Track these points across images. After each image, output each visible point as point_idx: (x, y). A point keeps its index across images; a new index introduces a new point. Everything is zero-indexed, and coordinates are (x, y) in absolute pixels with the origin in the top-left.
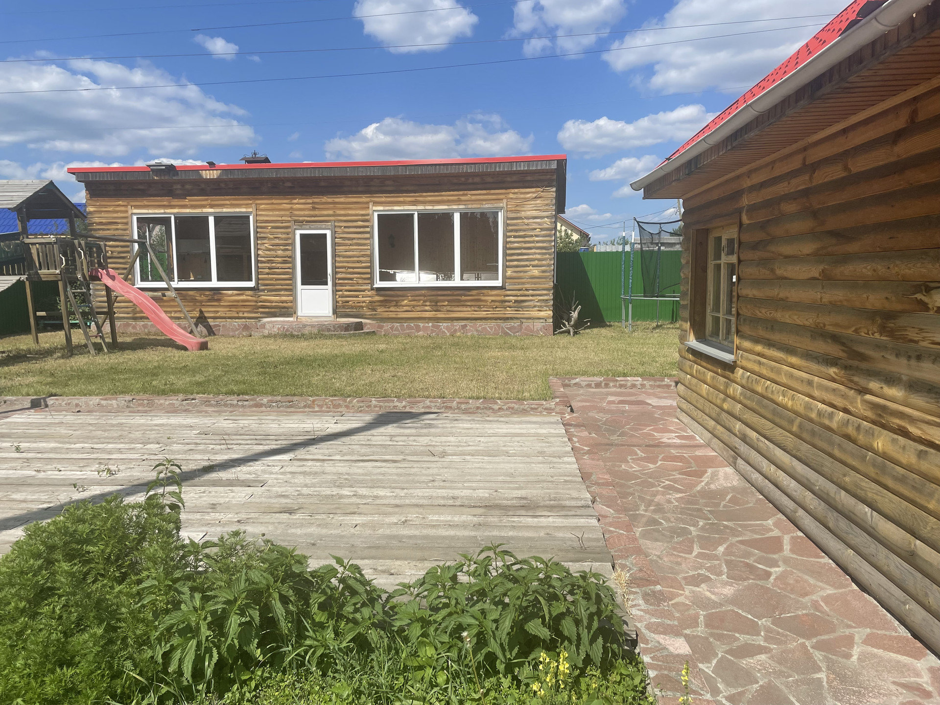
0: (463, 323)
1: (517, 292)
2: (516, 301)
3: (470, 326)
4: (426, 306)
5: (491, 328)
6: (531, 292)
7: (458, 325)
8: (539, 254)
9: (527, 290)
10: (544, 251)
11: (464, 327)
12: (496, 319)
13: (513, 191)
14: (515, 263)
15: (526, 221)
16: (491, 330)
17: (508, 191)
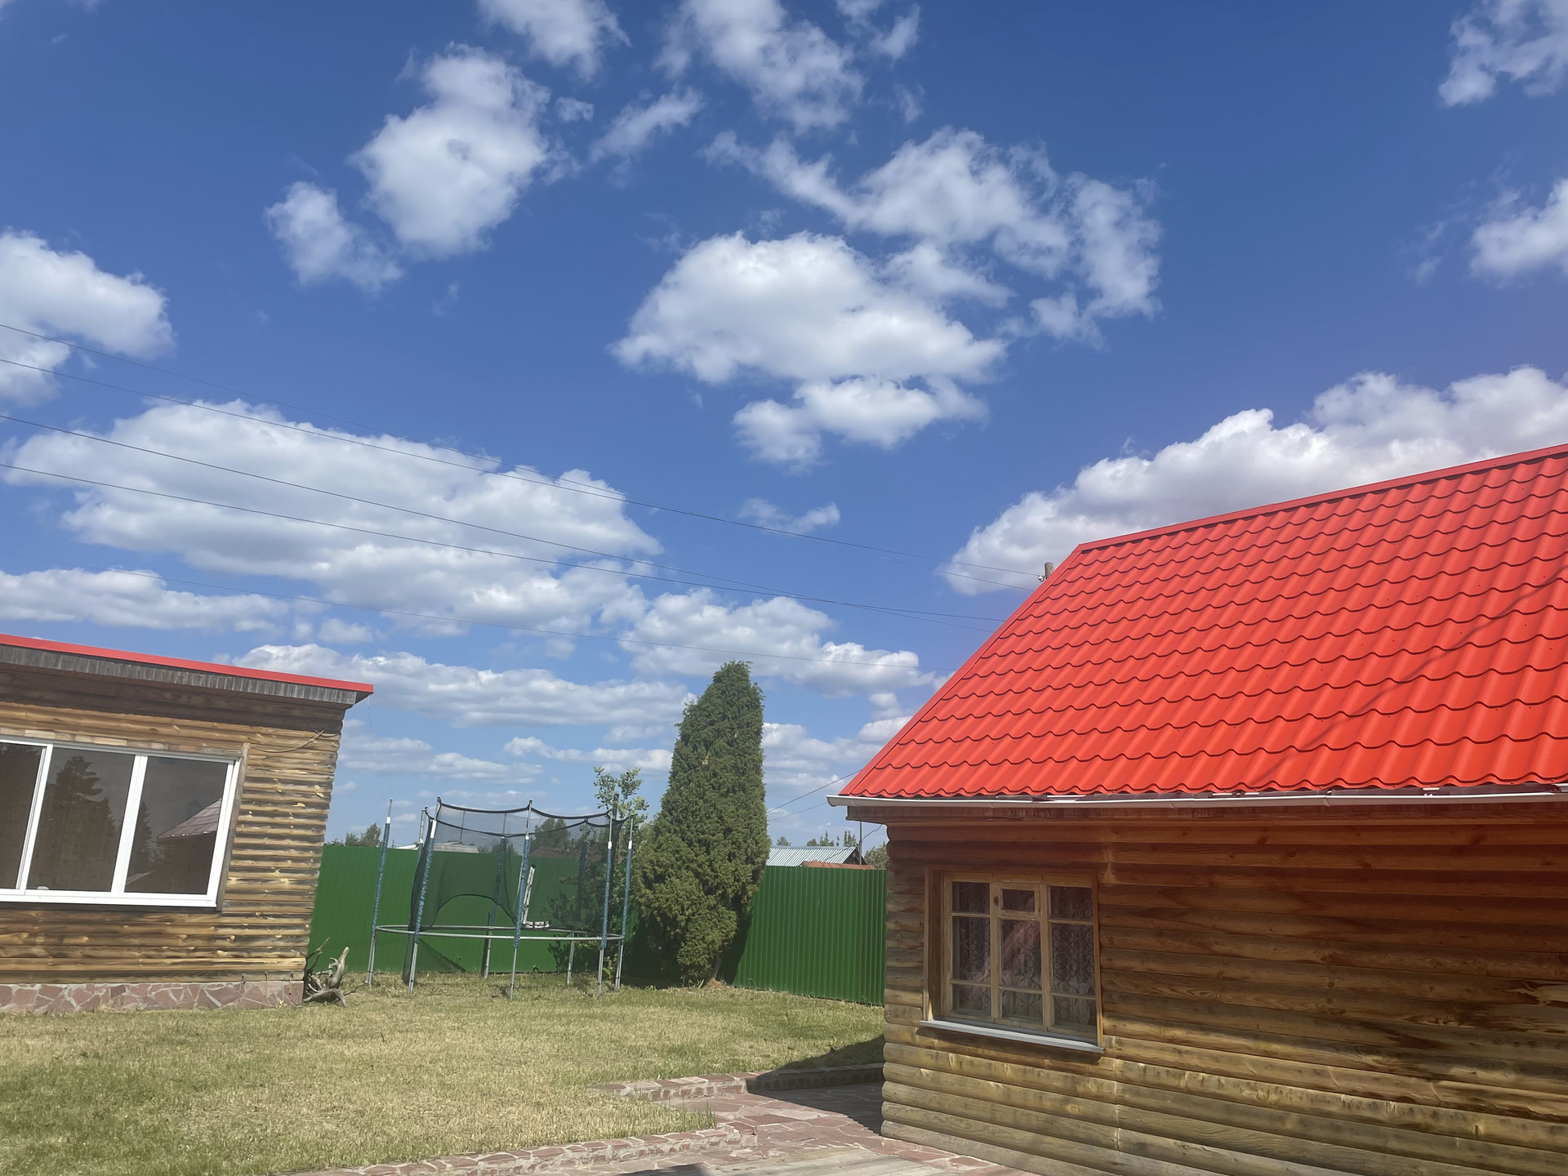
0: (115, 984)
1: (244, 919)
2: (238, 938)
3: (133, 990)
4: (34, 944)
5: (177, 993)
6: (271, 920)
7: (102, 987)
8: (296, 848)
9: (264, 916)
10: (307, 844)
11: (117, 992)
12: (191, 974)
13: (264, 730)
14: (249, 863)
15: (280, 787)
16: (178, 997)
17: (255, 729)
